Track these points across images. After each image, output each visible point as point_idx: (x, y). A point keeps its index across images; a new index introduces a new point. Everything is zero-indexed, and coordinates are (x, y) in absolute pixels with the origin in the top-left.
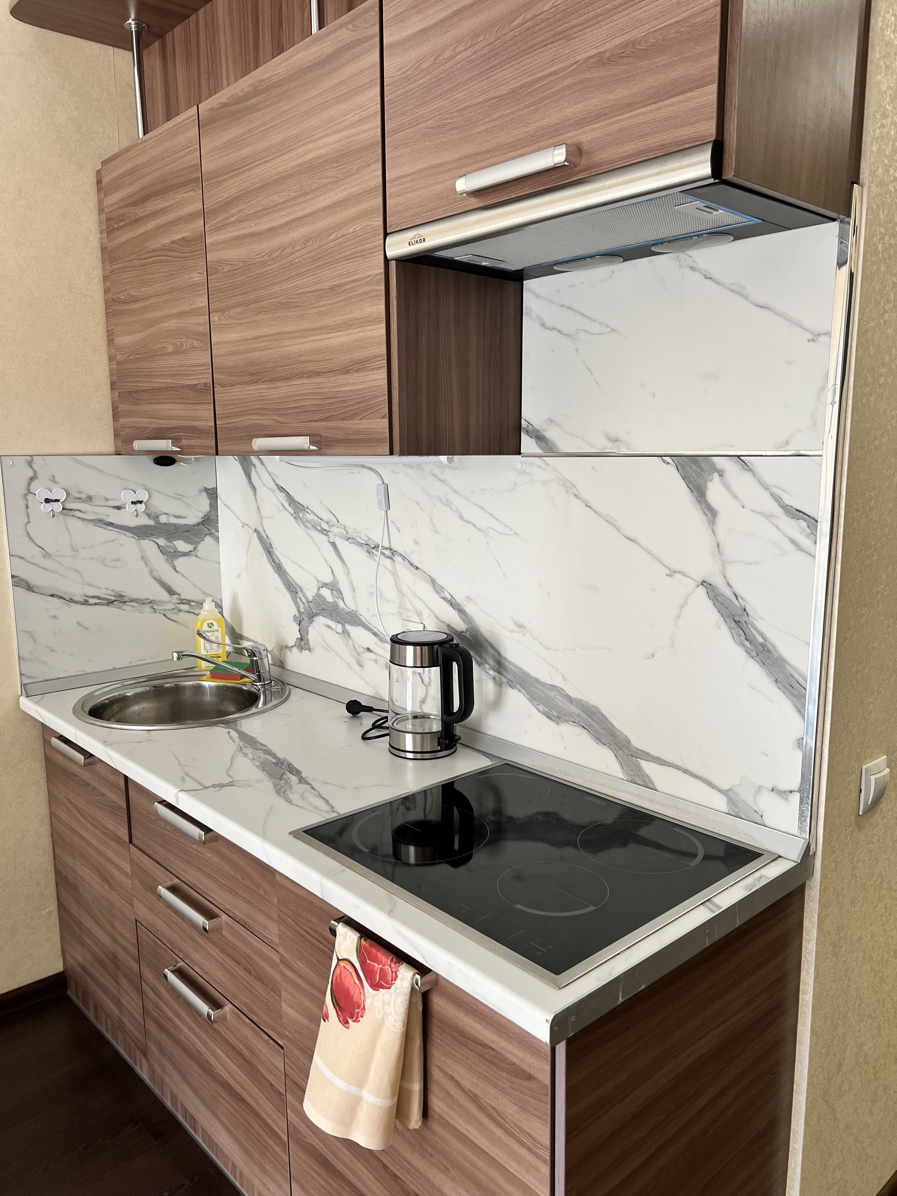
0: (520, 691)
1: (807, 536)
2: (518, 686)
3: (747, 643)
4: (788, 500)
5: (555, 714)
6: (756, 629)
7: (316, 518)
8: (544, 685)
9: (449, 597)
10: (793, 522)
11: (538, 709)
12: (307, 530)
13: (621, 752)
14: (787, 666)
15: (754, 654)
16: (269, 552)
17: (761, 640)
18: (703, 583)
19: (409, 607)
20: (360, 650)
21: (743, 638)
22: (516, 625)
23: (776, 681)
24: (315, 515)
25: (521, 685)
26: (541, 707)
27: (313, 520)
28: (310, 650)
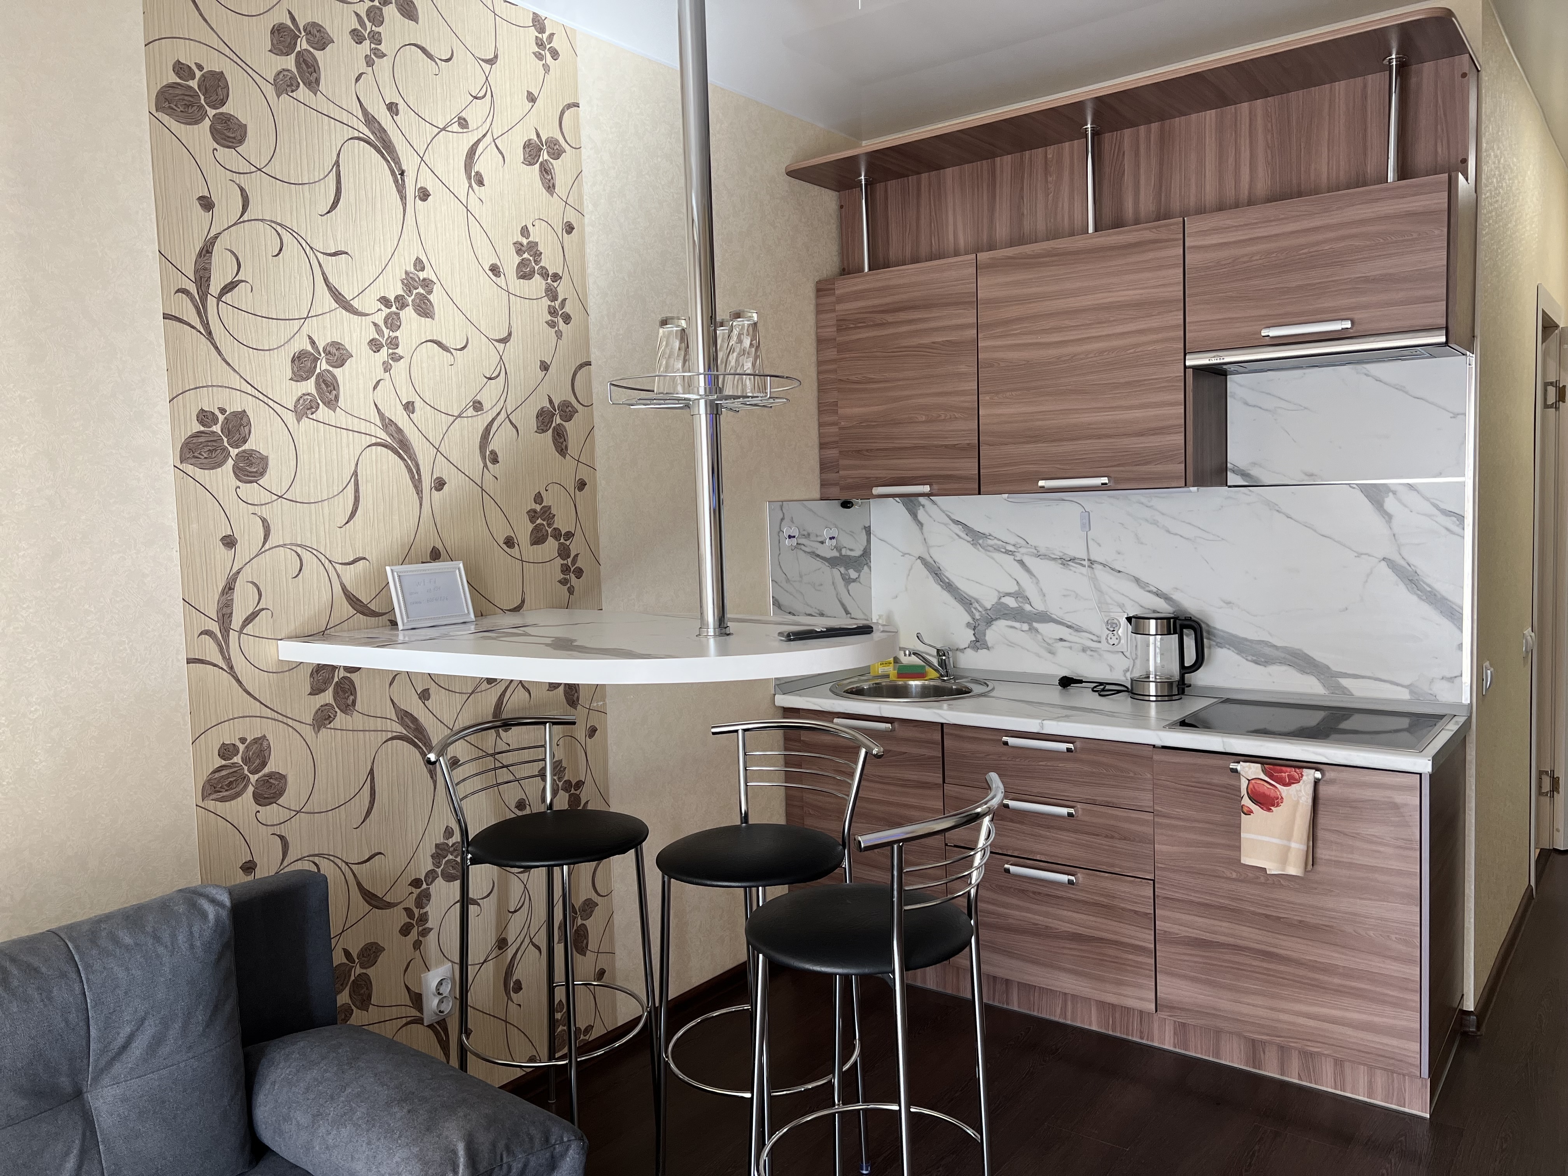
0: (1229, 649)
1: (1458, 526)
2: (1227, 646)
3: (1419, 592)
4: (1443, 506)
5: (1263, 660)
6: (1425, 583)
7: (1000, 543)
8: (1251, 641)
9: (1155, 590)
10: (1448, 518)
11: (1247, 660)
12: (988, 553)
13: (1322, 677)
14: (1449, 603)
15: (1424, 598)
16: (936, 574)
17: (1429, 589)
18: (1384, 559)
19: (1109, 601)
20: (1050, 642)
21: (1415, 589)
22: (1224, 602)
23: (1441, 612)
24: (999, 540)
25: (1230, 645)
26: (1249, 658)
27: (996, 544)
28: (988, 648)
